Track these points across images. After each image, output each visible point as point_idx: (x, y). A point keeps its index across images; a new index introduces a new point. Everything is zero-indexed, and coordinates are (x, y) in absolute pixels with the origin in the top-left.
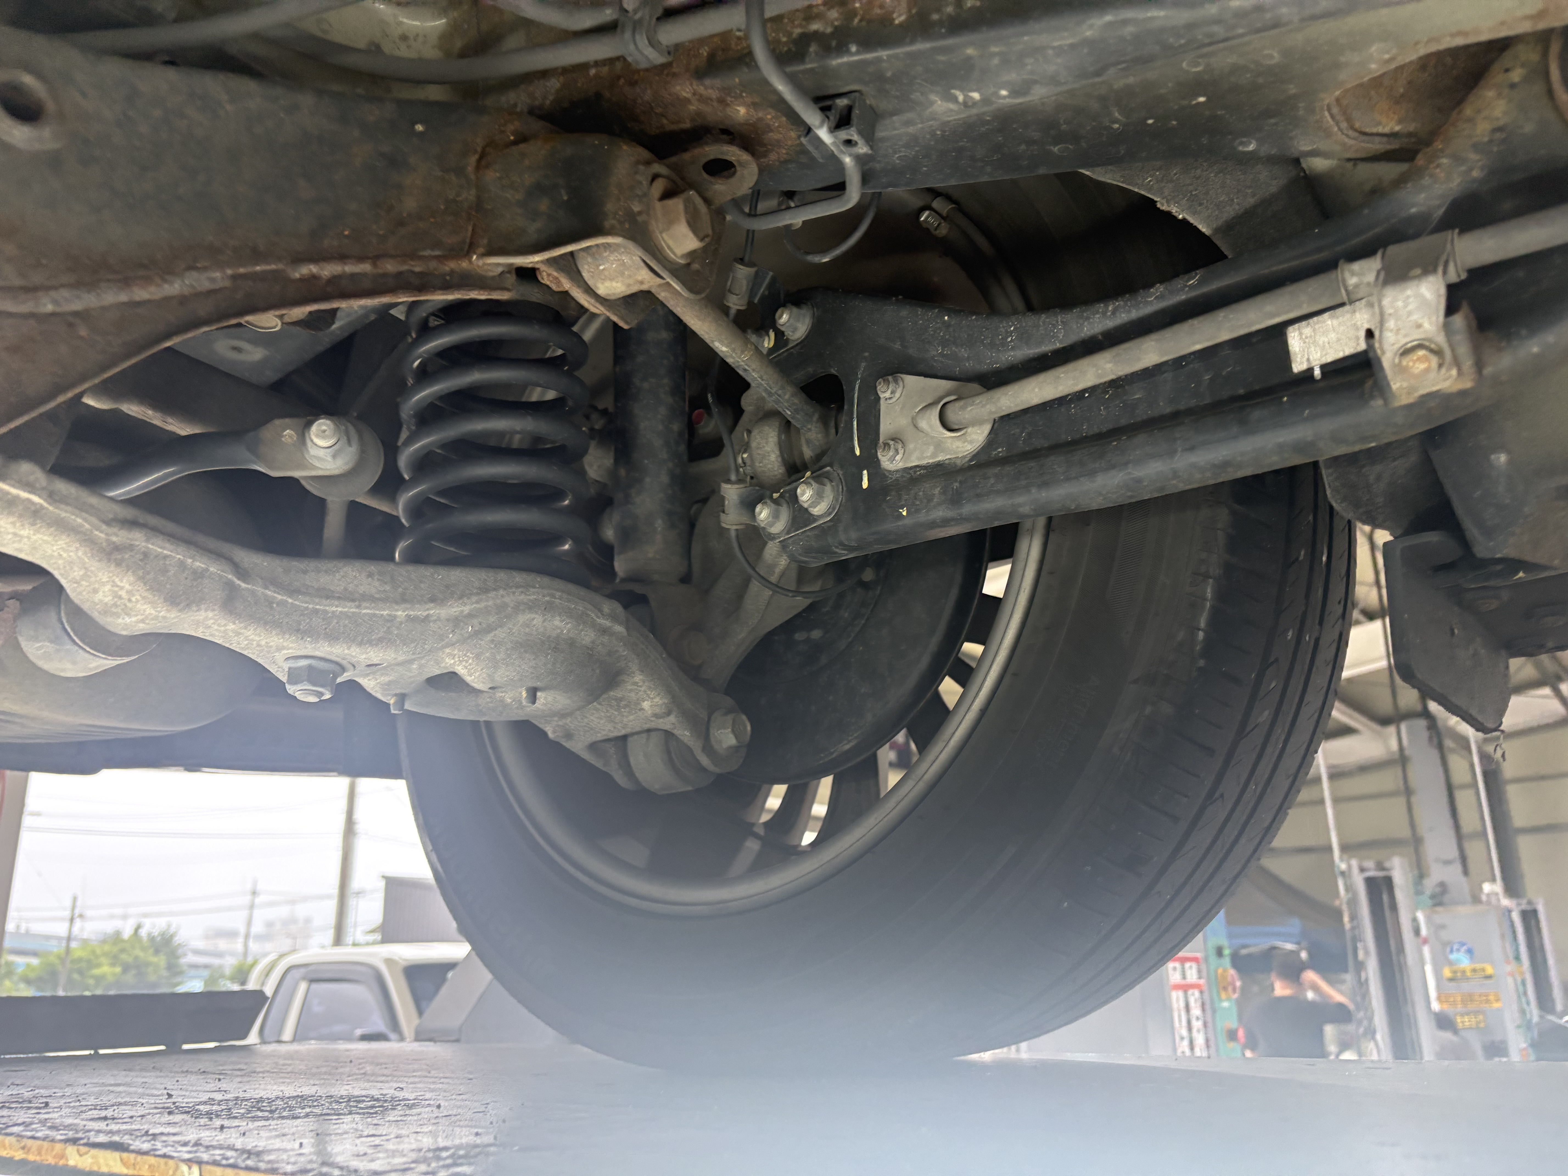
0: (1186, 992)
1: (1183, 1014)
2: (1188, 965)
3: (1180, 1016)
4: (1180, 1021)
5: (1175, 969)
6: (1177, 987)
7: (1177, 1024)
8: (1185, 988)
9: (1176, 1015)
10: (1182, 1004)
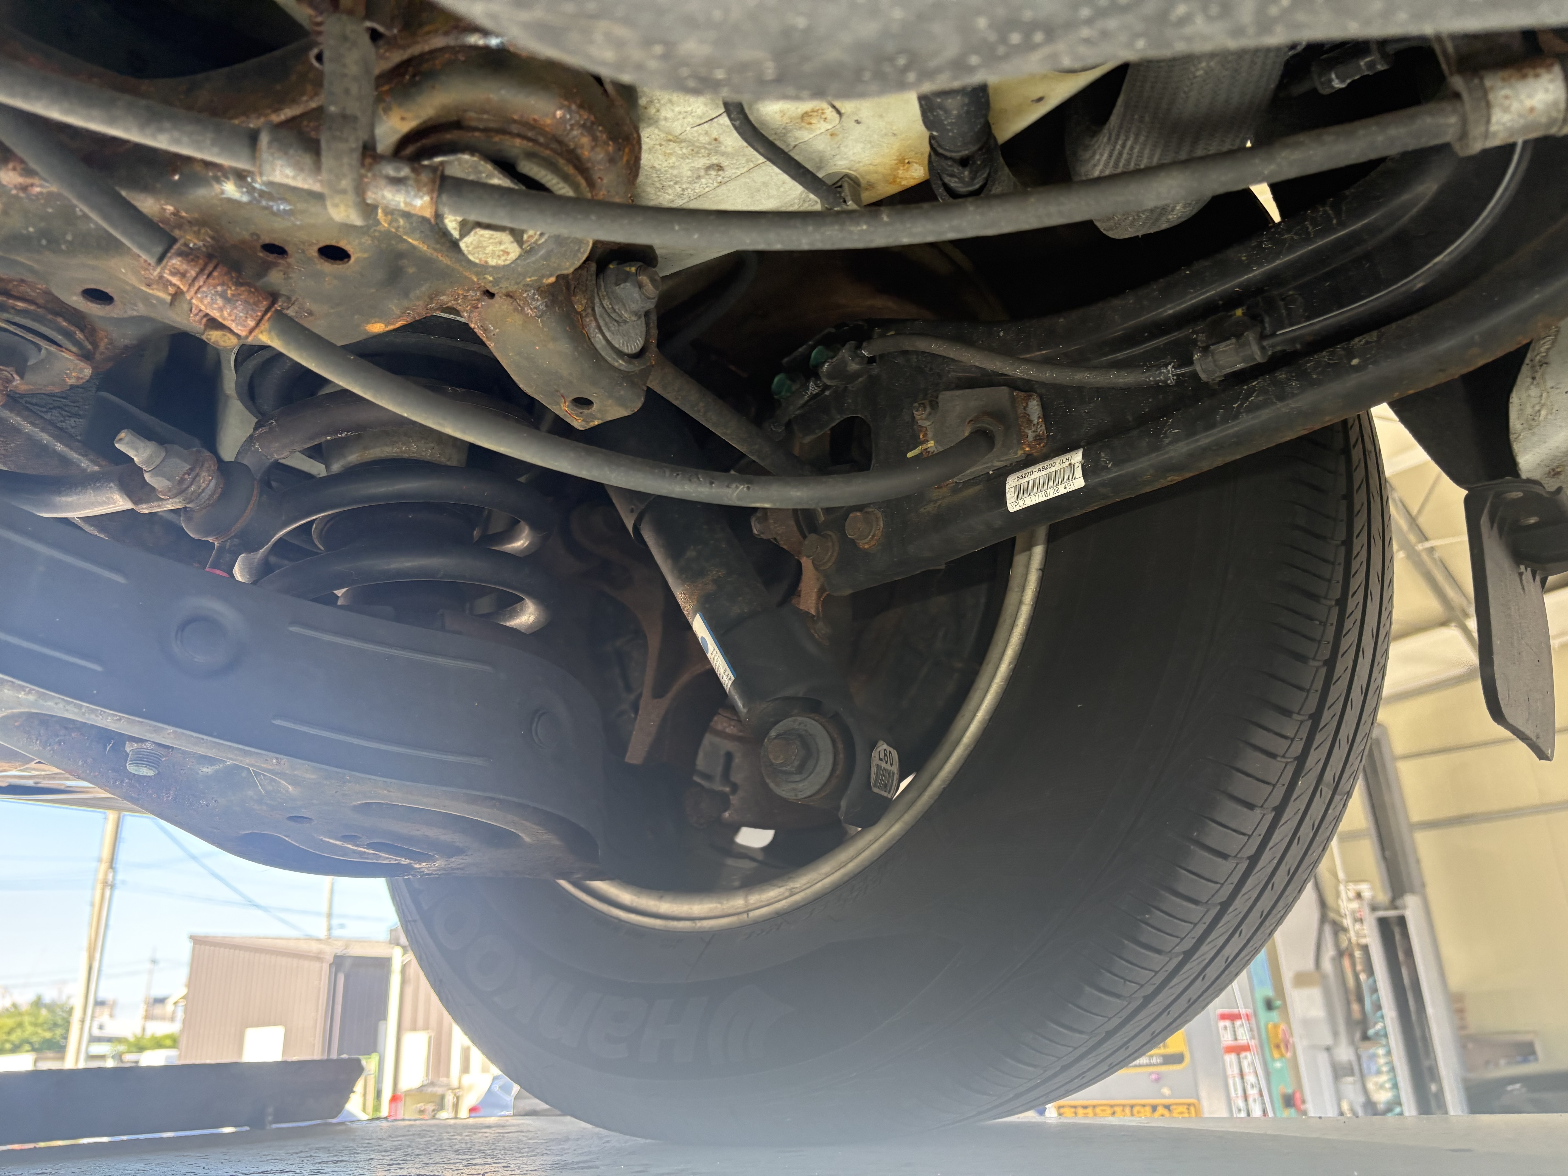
0: (1238, 1054)
1: (1238, 1080)
2: (1238, 1023)
3: (1235, 1084)
4: (1236, 1090)
5: (1225, 1028)
6: (1230, 1050)
7: (1233, 1094)
8: (1238, 1050)
9: (1231, 1082)
10: (1236, 1071)
